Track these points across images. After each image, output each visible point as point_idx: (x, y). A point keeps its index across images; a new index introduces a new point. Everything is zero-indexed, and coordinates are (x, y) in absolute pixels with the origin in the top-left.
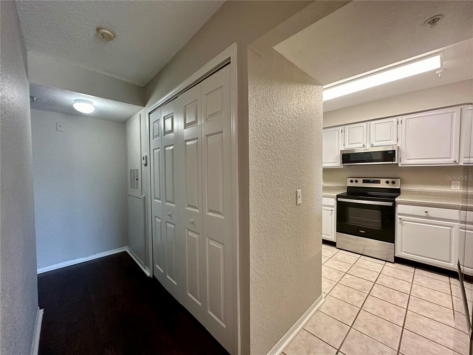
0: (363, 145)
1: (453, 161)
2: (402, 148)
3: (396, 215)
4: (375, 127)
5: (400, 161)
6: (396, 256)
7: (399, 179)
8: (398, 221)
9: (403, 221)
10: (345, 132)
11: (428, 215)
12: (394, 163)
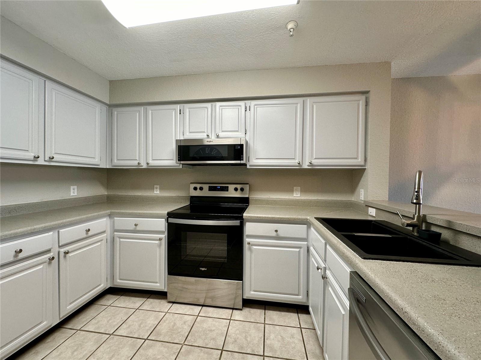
0: (207, 135)
1: (298, 163)
2: (251, 143)
3: (245, 237)
4: (221, 110)
5: (249, 161)
6: (245, 298)
7: (248, 185)
8: (246, 247)
9: (252, 246)
10: (185, 114)
11: (277, 235)
12: (242, 162)
